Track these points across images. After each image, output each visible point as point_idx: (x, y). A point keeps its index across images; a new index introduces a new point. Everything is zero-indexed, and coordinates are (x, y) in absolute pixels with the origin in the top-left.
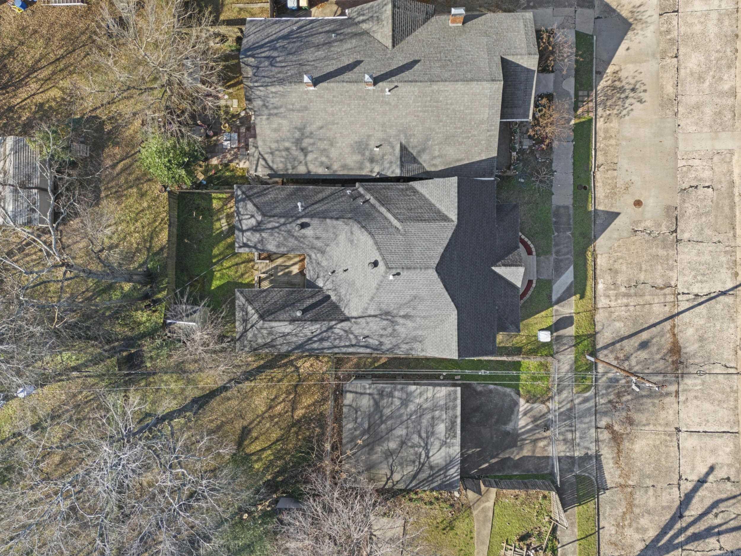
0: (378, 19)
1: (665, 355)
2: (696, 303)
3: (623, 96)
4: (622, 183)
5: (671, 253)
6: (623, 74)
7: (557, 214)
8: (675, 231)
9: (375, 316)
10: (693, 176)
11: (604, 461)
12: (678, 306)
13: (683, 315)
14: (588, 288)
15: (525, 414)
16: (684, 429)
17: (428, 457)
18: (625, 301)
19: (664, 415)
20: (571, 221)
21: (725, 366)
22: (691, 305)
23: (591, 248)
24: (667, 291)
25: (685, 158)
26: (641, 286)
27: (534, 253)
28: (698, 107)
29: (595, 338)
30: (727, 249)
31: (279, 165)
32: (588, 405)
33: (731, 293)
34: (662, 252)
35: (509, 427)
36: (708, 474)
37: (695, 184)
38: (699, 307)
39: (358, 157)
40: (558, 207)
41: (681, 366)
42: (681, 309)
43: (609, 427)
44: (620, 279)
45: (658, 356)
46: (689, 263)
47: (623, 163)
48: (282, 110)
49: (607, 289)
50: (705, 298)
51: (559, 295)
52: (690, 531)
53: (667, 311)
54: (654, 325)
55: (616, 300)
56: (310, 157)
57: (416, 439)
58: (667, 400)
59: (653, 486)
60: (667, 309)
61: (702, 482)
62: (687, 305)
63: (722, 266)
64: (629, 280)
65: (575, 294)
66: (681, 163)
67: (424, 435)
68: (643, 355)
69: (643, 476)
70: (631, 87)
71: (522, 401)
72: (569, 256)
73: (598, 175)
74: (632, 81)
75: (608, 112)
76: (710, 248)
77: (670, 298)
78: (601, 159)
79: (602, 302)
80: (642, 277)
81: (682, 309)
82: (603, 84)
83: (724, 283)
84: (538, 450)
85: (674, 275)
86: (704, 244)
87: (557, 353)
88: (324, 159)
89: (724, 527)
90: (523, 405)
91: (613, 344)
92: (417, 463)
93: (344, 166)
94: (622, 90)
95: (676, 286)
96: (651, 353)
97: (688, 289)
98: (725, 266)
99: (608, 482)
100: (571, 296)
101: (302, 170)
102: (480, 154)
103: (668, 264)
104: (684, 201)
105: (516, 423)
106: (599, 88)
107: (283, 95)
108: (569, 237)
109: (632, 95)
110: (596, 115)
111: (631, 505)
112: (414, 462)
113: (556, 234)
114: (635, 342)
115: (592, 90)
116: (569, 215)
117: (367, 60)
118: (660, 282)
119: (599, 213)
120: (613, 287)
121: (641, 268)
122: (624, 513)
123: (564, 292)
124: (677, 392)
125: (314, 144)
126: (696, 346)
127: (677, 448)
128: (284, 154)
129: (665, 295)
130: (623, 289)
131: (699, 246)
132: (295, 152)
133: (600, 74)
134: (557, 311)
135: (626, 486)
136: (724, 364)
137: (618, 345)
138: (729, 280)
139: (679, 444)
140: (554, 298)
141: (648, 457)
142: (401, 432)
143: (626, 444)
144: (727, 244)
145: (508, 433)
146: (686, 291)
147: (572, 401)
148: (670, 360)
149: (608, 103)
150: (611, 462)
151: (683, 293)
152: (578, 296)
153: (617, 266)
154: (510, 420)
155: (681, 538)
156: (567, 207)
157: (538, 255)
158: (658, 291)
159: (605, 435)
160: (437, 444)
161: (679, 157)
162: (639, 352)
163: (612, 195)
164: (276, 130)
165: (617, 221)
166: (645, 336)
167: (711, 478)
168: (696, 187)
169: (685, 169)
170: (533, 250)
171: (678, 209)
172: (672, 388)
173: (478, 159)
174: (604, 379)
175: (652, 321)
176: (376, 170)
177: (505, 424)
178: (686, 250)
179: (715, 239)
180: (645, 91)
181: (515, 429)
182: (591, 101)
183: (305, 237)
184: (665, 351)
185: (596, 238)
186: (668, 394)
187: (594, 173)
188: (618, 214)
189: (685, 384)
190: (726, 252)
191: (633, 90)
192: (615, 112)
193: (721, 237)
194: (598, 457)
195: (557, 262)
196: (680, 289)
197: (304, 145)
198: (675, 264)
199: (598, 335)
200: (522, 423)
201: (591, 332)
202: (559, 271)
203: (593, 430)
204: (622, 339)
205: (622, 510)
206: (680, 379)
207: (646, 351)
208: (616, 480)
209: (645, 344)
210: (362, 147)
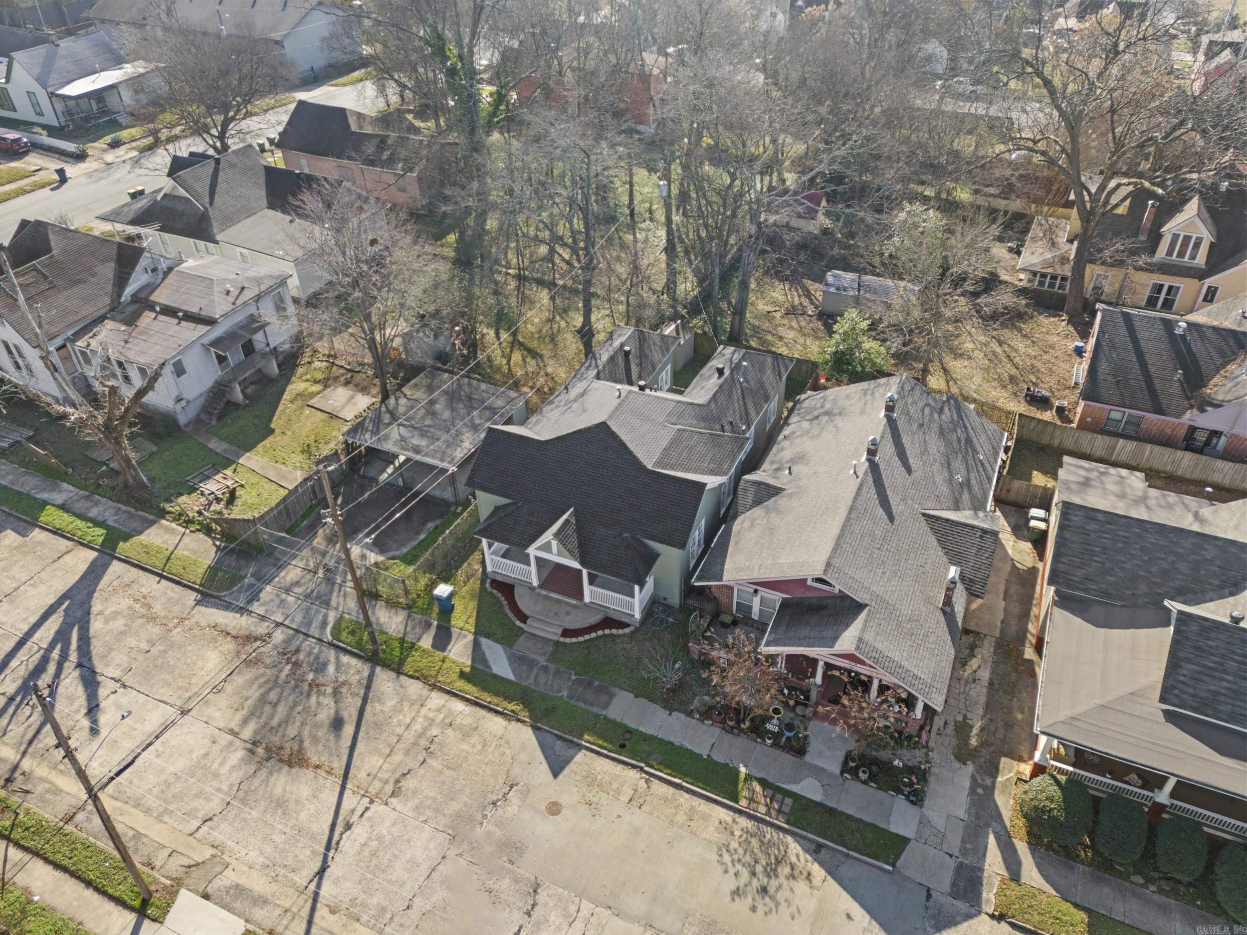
1: (302, 742)
2: (341, 819)
3: (759, 868)
4: (603, 801)
5: (443, 821)
6: (801, 886)
7: (601, 690)
10: (552, 918)
11: (232, 614)
12: (354, 792)
13: (337, 794)
14: (469, 687)
15: (363, 556)
16: (179, 719)
18: (416, 727)
19: (220, 704)
20: (581, 704)
21: (210, 819)
22: (342, 812)
23: (524, 715)
24: (389, 788)
25: (592, 919)
26: (422, 756)
27: (562, 639)
29: (393, 670)
30: (388, 916)
31: (807, 405)
32: (316, 624)
33: (312, 887)
34: (455, 806)
35: (362, 535)
36: (95, 722)
37: (538, 912)
38: (330, 822)
40: (612, 696)
41: (265, 756)
42: (348, 794)
43: (267, 637)
44: (452, 736)
45: (306, 732)
46: (409, 841)
47: (635, 817)
48: (868, 397)
49: (450, 712)
50: (336, 838)
51: (484, 647)
52: (52, 668)
53: (359, 774)
54: (353, 747)
55: (425, 717)
56: (806, 424)
58: (239, 717)
59: (148, 651)
60: (362, 775)
61: (93, 709)
62: (346, 805)
63: (365, 892)
64: (442, 745)
65: (472, 667)
66: (587, 907)
68: (325, 715)
69: (171, 646)
70: (772, 890)
71: (381, 558)
72: (531, 681)
73: (633, 774)
74: (781, 896)
75: (737, 833)
76: (408, 886)
77: (375, 787)
78: (659, 788)
79: (437, 699)
80: (435, 764)
81: (345, 796)
82: (794, 848)
83: (336, 882)
84: (310, 553)
86: (422, 879)
87: (409, 616)
88: (798, 434)
89: (11, 710)
90: (375, 558)
91: (368, 687)
93: (782, 450)
94: (771, 871)
95: (387, 804)
96: (316, 726)
97: (370, 819)
98: (363, 896)
99: (203, 609)
100: (473, 660)
101: (793, 420)
103: (429, 807)
104: (516, 881)
106: (789, 839)
108: (559, 691)
109: (756, 883)
110: (740, 812)
111: (152, 619)
113: (574, 678)
114: (350, 713)
115: (787, 823)
116: (592, 705)
118: (409, 784)
119: (571, 751)
120: (448, 721)
121: (449, 768)
122: (151, 608)
123: (484, 654)
124: (236, 734)
125: (819, 424)
126: (278, 790)
127: (165, 699)
128: (819, 405)
129: (387, 782)
130: (434, 731)
131: (424, 869)
132: (816, 412)
133: (816, 851)
134: (465, 636)
135: (180, 623)
136: (215, 819)
137: (362, 691)
138: (335, 892)
139: (166, 703)
140: (484, 641)
141: (189, 661)
143: (228, 645)
144: (396, 919)
145: (355, 532)
146: (367, 814)
147: (336, 609)
148: (287, 746)
149: (755, 842)
151: (367, 809)
152: (467, 670)
153: (475, 739)
155: (55, 654)
156: (606, 706)
157: (557, 643)
158: (397, 776)
159: (262, 629)
161: (598, 910)
162: (332, 711)
163: (590, 780)
164: (848, 396)
165: (545, 767)
166: (348, 730)
167: (86, 723)
168: (529, 914)
169: (573, 909)
170: (568, 640)
171: (508, 865)
172: (247, 733)
174: (332, 659)
175: (360, 746)
178: (432, 845)
179: (417, 901)
180: (754, 909)
181: (355, 539)
182: (768, 813)
184: (306, 744)
185: (536, 729)
186: (245, 722)
187: (642, 769)
188: (555, 775)
189: (236, 750)
190: (383, 910)
191: (764, 890)
192: (734, 845)
193: (414, 914)
194: (243, 611)
195: (531, 664)
196: (376, 808)
197: (822, 418)
198: (421, 819)
199: (393, 675)
201: (407, 668)
202: (517, 660)
203: (279, 619)
204: (365, 700)
205: (158, 608)
206: (249, 746)
207: (327, 722)
208: (196, 617)
209: (337, 724)
210: (797, 459)
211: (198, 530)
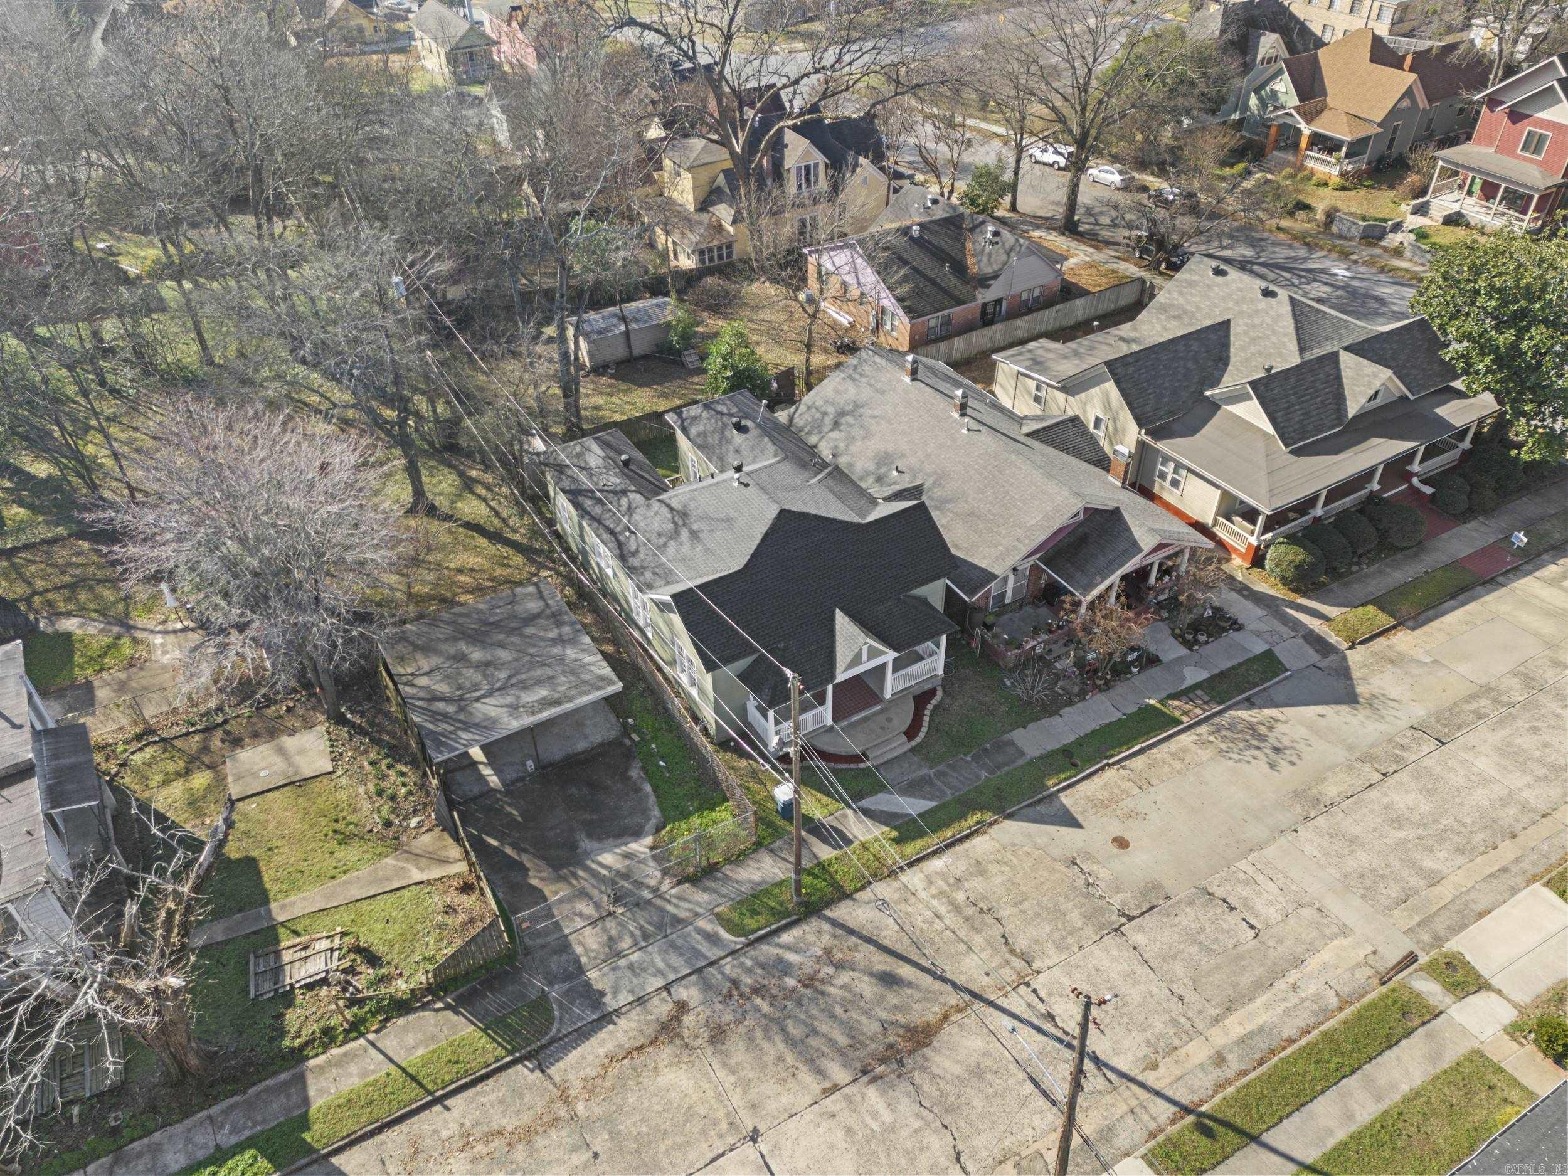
1: (895, 1023)
2: (1036, 1021)
3: (1255, 743)
4: (1131, 806)
5: (1089, 931)
6: (1282, 728)
7: (999, 746)
8: (1131, 919)
10: (1245, 894)
11: (602, 1034)
12: (1005, 995)
13: (996, 1013)
14: (919, 843)
15: (627, 856)
16: (763, 1146)
17: (478, 699)
18: (943, 909)
19: (769, 1092)
20: (1006, 769)
21: (958, 1154)
22: (1025, 1016)
23: (989, 817)
24: (1017, 963)
25: (1259, 866)
26: (989, 919)
27: (913, 743)
28: (1351, 840)
29: (840, 900)
30: (1183, 1020)
32: (704, 947)
33: (1112, 1076)
34: (1075, 917)
35: (586, 844)
37: (1234, 902)
38: (1034, 1032)
39: (871, 466)
40: (1011, 743)
41: (894, 1066)
42: (1004, 1003)
43: (682, 1007)
44: (976, 885)
45: (883, 1015)
46: (1098, 970)
47: (1161, 793)
48: (864, 380)
49: (943, 876)
50: (1060, 1034)
51: (873, 808)
53: (982, 984)
54: (937, 976)
55: (933, 897)
56: (835, 434)
58: (807, 1077)
59: (596, 1155)
60: (985, 980)
62: (1019, 1008)
63: (1144, 1030)
64: (984, 898)
65: (895, 828)
66: (1243, 865)
68: (867, 987)
69: (609, 1123)
70: (1278, 745)
71: (648, 840)
72: (949, 792)
73: (1110, 774)
74: (1287, 743)
75: (1212, 738)
76: (1155, 991)
77: (1008, 975)
78: (1139, 763)
79: (913, 878)
80: (1005, 913)
81: (1005, 1006)
82: (1244, 714)
83: (1117, 1052)
84: (566, 909)
85: (1054, 957)
86: (1152, 975)
87: (772, 851)
88: (842, 445)
90: (641, 846)
91: (851, 932)
92: (458, 693)
93: (851, 465)
94: (1261, 738)
95: (1038, 972)
96: (880, 1000)
97: (1050, 994)
98: (1148, 1034)
99: (561, 1065)
100: (886, 824)
103: (1064, 938)
104: (1191, 903)
105: (602, 851)
106: (1232, 713)
107: (879, 369)
108: (978, 777)
110: (1190, 727)
111: (527, 1135)
113: (968, 758)
114: (882, 962)
115: (1220, 704)
116: (1014, 762)
118: (1022, 943)
119: (1055, 803)
120: (952, 880)
121: (1021, 902)
122: (500, 1133)
123: (882, 812)
124: (835, 1088)
125: (851, 426)
126: (957, 1069)
127: (712, 1155)
128: (818, 415)
129: (1008, 962)
130: (960, 897)
131: (1142, 971)
132: (828, 421)
133: (1250, 703)
134: (845, 816)
135: (567, 1101)
136: (960, 1147)
137: (854, 940)
138: (1130, 1056)
139: (722, 1155)
140: (864, 803)
141: (659, 1108)
143: (666, 1053)
144: (1190, 1014)
145: (573, 847)
146: (1042, 994)
147: (697, 915)
148: (891, 1039)
149: (1224, 733)
150: (609, 1046)
151: (1035, 991)
152: (894, 834)
153: (993, 868)
154: (600, 839)
156: (1021, 753)
157: (912, 750)
158: (1004, 949)
159: (662, 1008)
161: (1250, 858)
162: (866, 978)
163: (1100, 804)
164: (837, 392)
165: (1064, 831)
166: (906, 971)
168: (1232, 909)
169: (1241, 875)
170: (918, 740)
171: (1169, 902)
172: (839, 1074)
174: (775, 951)
177: (590, 836)
178: (1115, 953)
179: (1178, 989)
180: (1293, 763)
181: (587, 854)
182: (1205, 711)
184: (901, 1019)
185: (1010, 816)
186: (820, 1073)
187: (1108, 765)
188: (1079, 826)
189: (863, 1096)
190: (1173, 1021)
191: (1277, 750)
192: (1223, 746)
193: (1190, 997)
194: (606, 1019)
195: (926, 781)
196: (1038, 983)
197: (843, 420)
198: (1076, 949)
199: (849, 902)
200: (607, 858)
201: (849, 886)
202: (912, 789)
203: (660, 982)
204: (869, 940)
205: (509, 1122)
206: (865, 1079)
207: (879, 989)
208: (572, 1077)
209: (889, 980)
210: (884, 459)
211: (387, 1020)
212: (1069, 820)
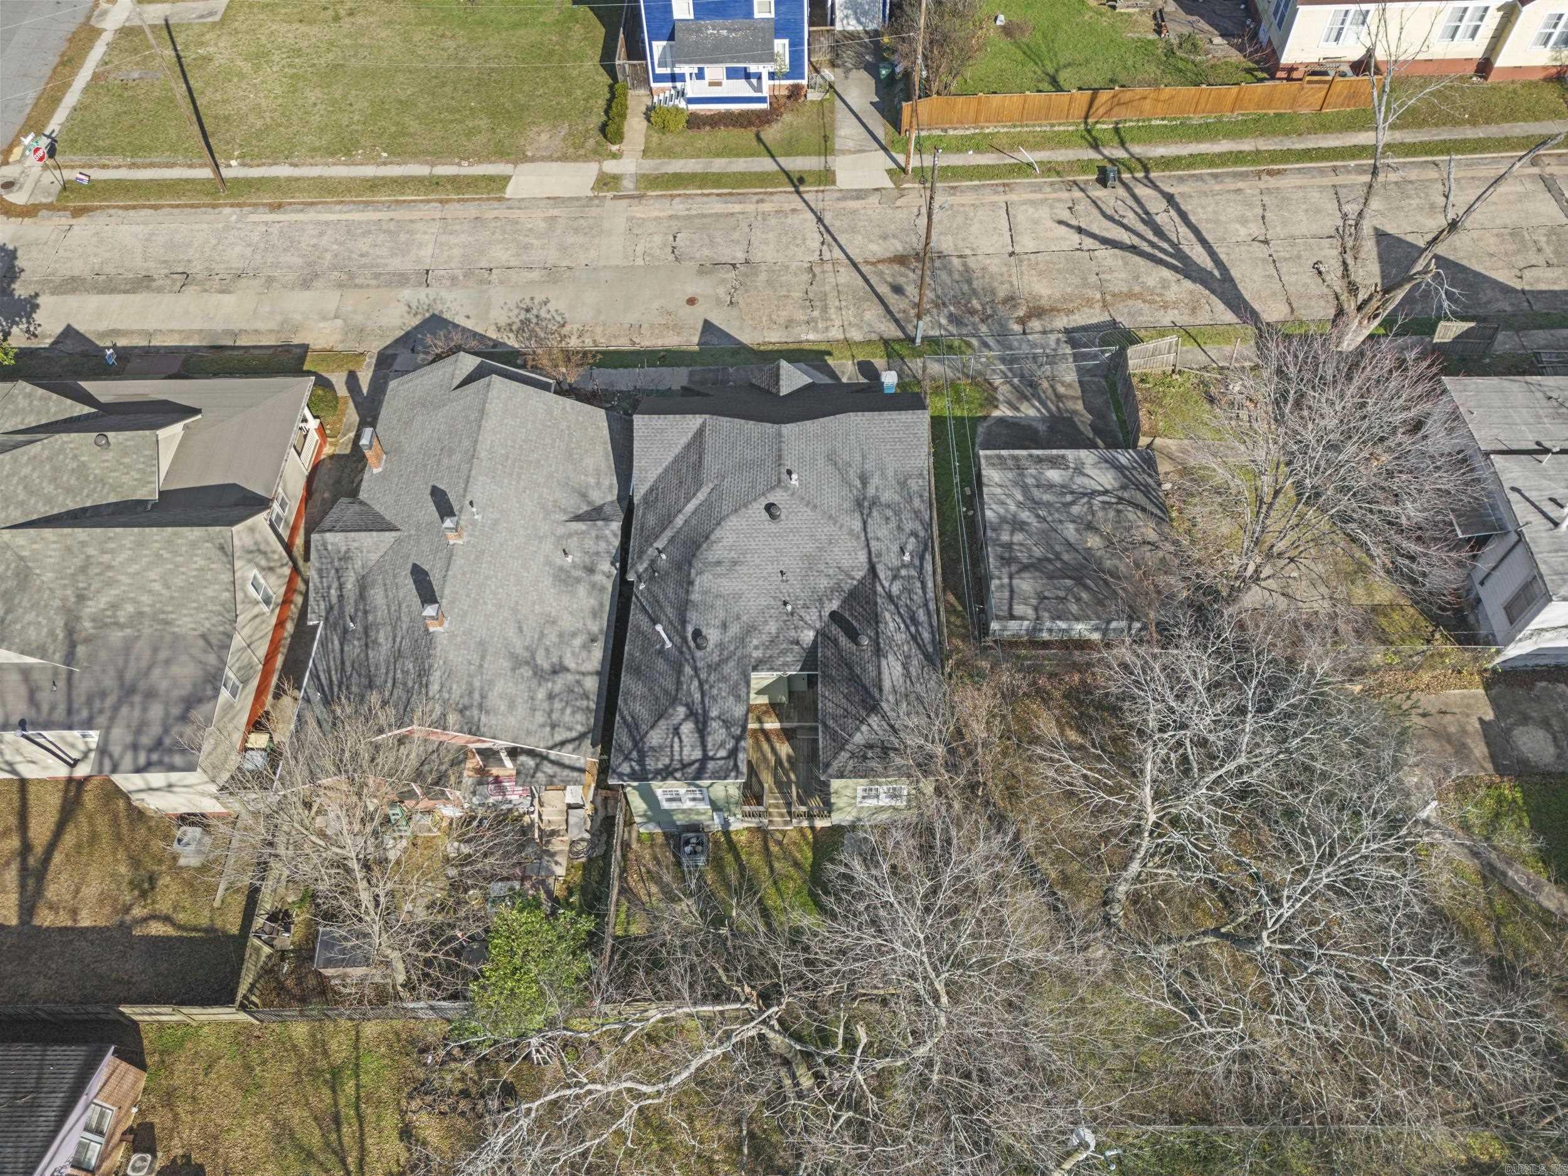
0: (346, 558)
1: (907, 269)
2: (833, 243)
3: (534, 320)
4: (660, 318)
5: (763, 268)
6: (503, 321)
7: (702, 383)
8: (734, 265)
9: (865, 523)
10: (658, 251)
11: (1073, 325)
12: (838, 259)
13: (850, 254)
14: (816, 348)
15: (1017, 409)
16: (1010, 249)
17: (1106, 492)
18: (832, 311)
19: (995, 266)
20: (713, 368)
22: (837, 248)
23: (756, 347)
24: (817, 270)
25: (633, 258)
26: (811, 295)
28: (563, 248)
29: (890, 340)
31: (579, 721)
34: (763, 277)
35: (1042, 427)
36: (1068, 225)
37: (669, 249)
38: (839, 240)
39: (582, 590)
40: (691, 382)
41: (922, 254)
42: (843, 256)
43: (1022, 321)
44: (800, 316)
45: (912, 275)
46: (778, 251)
47: (632, 318)
48: (477, 684)
49: (815, 330)
50: (826, 235)
51: (826, 377)
52: (1152, 238)
53: (845, 270)
54: (867, 281)
55: (832, 320)
56: (570, 662)
57: (1075, 510)
59: (1097, 274)
60: (842, 270)
61: (1080, 230)
62: (837, 251)
63: (783, 222)
64: (804, 308)
65: (825, 361)
66: (640, 262)
67: (1069, 498)
68: (911, 290)
69: (1085, 284)
70: (523, 313)
71: (996, 413)
73: (647, 343)
74: (516, 311)
75: (555, 335)
76: (759, 233)
77: (828, 267)
78: (622, 341)
79: (836, 334)
80: (797, 294)
82: (512, 342)
83: (806, 220)
84: (1071, 393)
85: (794, 266)
86: (753, 238)
87: (915, 376)
88: (578, 642)
89: (1140, 211)
90: (1003, 411)
91: (897, 321)
92: (1120, 507)
93: (595, 614)
94: (526, 322)
95: (810, 262)
96: (908, 282)
97: (814, 251)
98: (783, 220)
99: (1102, 319)
100: (828, 366)
101: (591, 684)
102: (598, 428)
103: (779, 271)
104: (693, 258)
105: (1034, 419)
106: (517, 346)
107: (450, 674)
108: (737, 370)
109: (535, 312)
110: (557, 347)
111: (1131, 295)
112: (1119, 512)
114: (892, 299)
116: (703, 370)
117: (413, 559)
118: (806, 277)
119: (703, 340)
120: (812, 324)
121: (785, 296)
122: (1144, 301)
123: (822, 373)
124: (960, 256)
125: (547, 650)
127: (1039, 254)
128: (558, 705)
129: (823, 272)
130: (816, 313)
131: (756, 243)
132: (559, 683)
134: (850, 377)
135: (1104, 301)
136: (915, 217)
137: (898, 316)
138: (802, 216)
139: (1033, 253)
141: (1057, 281)
142: (1070, 531)
143: (1044, 302)
144: (754, 219)
145: (1051, 429)
146: (818, 253)
147: (987, 359)
148: (915, 264)
150: (1072, 317)
151: (821, 255)
152: (826, 357)
153: (782, 321)
154: (1030, 426)
155: (1165, 246)
156: (691, 374)
158: (818, 279)
160: (1079, 480)
161: (631, 264)
162: (908, 294)
163: (677, 328)
164: (512, 706)
165: (716, 323)
166: (883, 289)
167: (1074, 222)
168: (674, 248)
169: (648, 259)
171: (703, 263)
172: (956, 262)
173: (606, 432)
174: (950, 328)
175: (860, 281)
176: (607, 568)
177: (1036, 431)
178: (760, 254)
179: (747, 229)
180: (532, 299)
181: (1043, 419)
182: (534, 352)
183: (721, 645)
184: (903, 269)
185: (740, 343)
186: (965, 265)
187: (642, 348)
188: (706, 322)
189: (947, 249)
190: (765, 220)
191: (528, 310)
192: (556, 328)
193: (744, 225)
194: (1067, 331)
196: (815, 257)
197: (546, 666)
198: (779, 263)
199: (885, 336)
200: (1032, 412)
201: (879, 344)
203: (1030, 337)
204: (889, 312)
205: (1139, 304)
206: (941, 254)
207: (904, 287)
208: (1098, 311)
209: (895, 289)
210: (564, 579)
212: (708, 326)
